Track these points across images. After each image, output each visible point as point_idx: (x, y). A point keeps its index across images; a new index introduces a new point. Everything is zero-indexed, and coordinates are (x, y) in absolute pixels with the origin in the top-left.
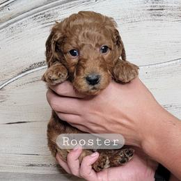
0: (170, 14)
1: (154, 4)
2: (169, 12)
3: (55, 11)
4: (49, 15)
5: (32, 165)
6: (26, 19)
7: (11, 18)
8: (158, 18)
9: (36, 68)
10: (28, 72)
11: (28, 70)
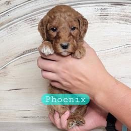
0: (112, 18)
1: (102, 12)
2: (112, 17)
3: (39, 17)
4: (35, 19)
5: (26, 117)
6: (20, 22)
7: (10, 22)
8: (105, 21)
9: (27, 53)
10: (22, 56)
11: (22, 55)
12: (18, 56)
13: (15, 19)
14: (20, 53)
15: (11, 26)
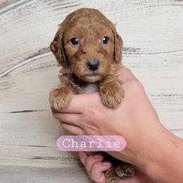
9: (45, 52)
10: (36, 57)
11: (36, 55)
12: (31, 57)
14: (33, 53)
15: (19, 7)
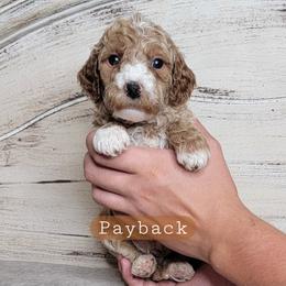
4: (119, 10)
7: (56, 12)
10: (79, 100)
11: (79, 96)
13: (70, 6)
14: (74, 92)
